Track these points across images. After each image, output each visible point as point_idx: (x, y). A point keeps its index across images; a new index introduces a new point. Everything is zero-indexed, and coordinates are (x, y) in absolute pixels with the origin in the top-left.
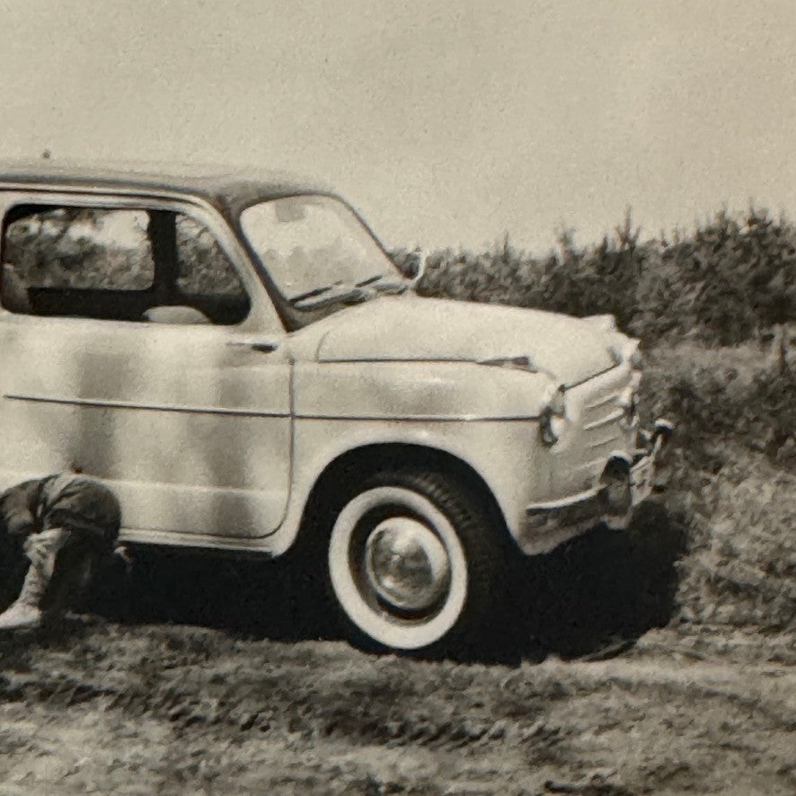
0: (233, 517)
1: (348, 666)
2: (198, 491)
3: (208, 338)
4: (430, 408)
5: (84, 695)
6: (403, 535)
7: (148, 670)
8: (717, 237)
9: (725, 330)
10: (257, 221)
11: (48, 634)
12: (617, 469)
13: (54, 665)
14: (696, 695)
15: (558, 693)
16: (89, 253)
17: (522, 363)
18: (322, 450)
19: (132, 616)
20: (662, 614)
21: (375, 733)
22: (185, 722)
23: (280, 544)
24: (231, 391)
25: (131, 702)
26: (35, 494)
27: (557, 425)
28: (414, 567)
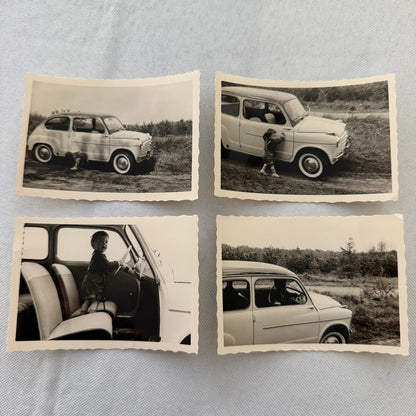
0: (102, 157)
1: (115, 175)
2: (98, 154)
3: (100, 135)
4: (127, 144)
5: (83, 178)
6: (123, 160)
7: (91, 175)
8: (162, 123)
9: (162, 135)
10: (106, 120)
11: (78, 171)
12: (149, 152)
13: (79, 174)
14: (156, 179)
15: (140, 179)
16: (84, 124)
17: (138, 139)
18: (113, 149)
19: (89, 169)
20: (153, 170)
21: (118, 183)
22: (95, 181)
23: (108, 161)
24: (102, 142)
25: (88, 179)
26: (77, 154)
27: (142, 147)
28: (124, 164)
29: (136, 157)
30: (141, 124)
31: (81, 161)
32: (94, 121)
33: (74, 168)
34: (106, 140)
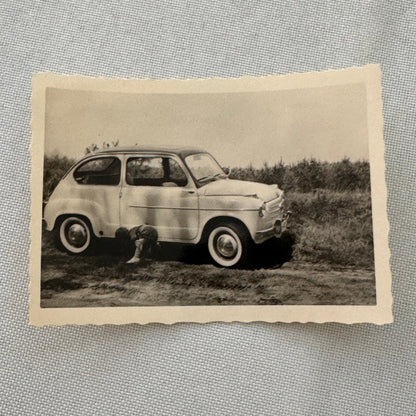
0: (185, 234)
1: (213, 271)
2: (176, 228)
3: (179, 190)
4: (233, 207)
5: (150, 279)
6: (226, 238)
7: (166, 272)
8: (303, 165)
9: (305, 189)
10: (189, 160)
12: (278, 223)
13: (143, 272)
14: (297, 278)
15: (263, 277)
16: (148, 169)
17: (255, 196)
18: (206, 218)
19: (162, 259)
20: (289, 258)
21: (220, 286)
22: (174, 285)
23: (197, 241)
24: (184, 203)
25: (162, 280)
26: (137, 230)
27: (263, 212)
28: (229, 246)
29: (253, 232)
30: (258, 166)
31: (145, 245)
32: (166, 162)
33: (134, 260)
34: (192, 198)
